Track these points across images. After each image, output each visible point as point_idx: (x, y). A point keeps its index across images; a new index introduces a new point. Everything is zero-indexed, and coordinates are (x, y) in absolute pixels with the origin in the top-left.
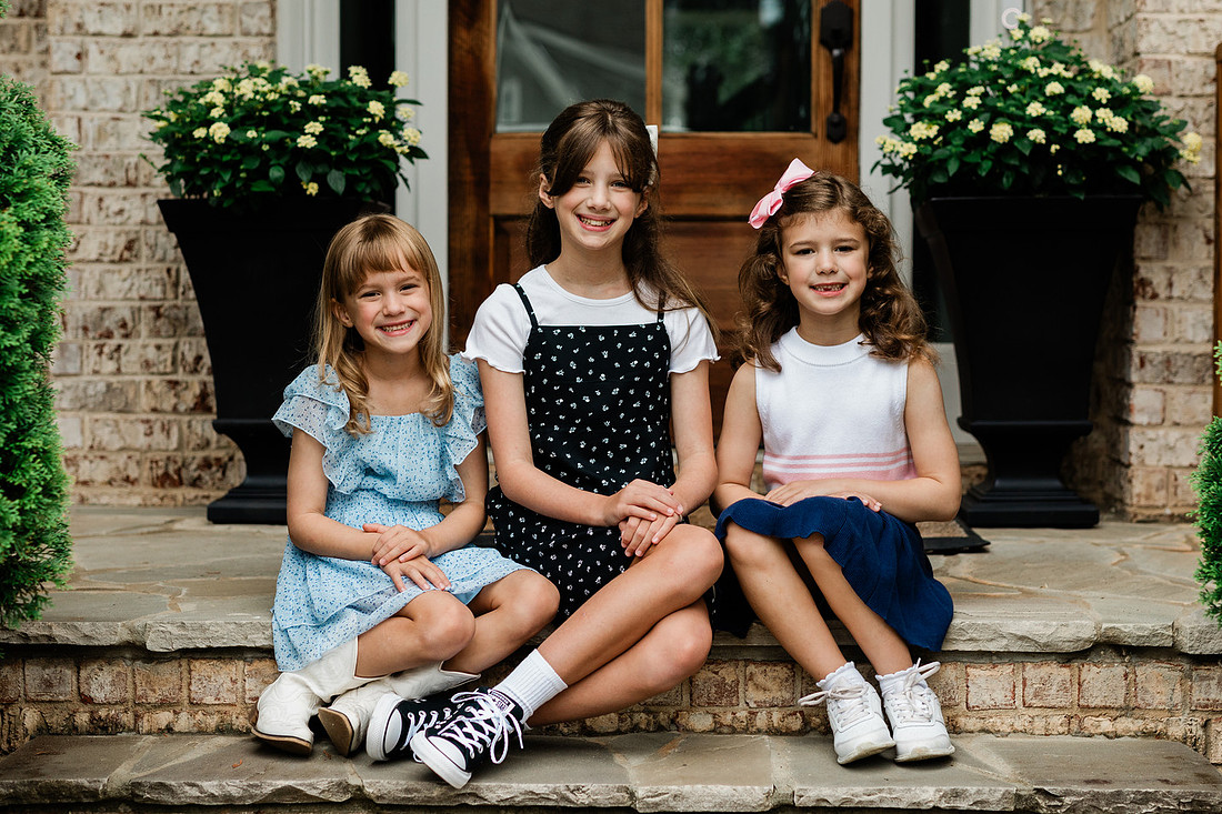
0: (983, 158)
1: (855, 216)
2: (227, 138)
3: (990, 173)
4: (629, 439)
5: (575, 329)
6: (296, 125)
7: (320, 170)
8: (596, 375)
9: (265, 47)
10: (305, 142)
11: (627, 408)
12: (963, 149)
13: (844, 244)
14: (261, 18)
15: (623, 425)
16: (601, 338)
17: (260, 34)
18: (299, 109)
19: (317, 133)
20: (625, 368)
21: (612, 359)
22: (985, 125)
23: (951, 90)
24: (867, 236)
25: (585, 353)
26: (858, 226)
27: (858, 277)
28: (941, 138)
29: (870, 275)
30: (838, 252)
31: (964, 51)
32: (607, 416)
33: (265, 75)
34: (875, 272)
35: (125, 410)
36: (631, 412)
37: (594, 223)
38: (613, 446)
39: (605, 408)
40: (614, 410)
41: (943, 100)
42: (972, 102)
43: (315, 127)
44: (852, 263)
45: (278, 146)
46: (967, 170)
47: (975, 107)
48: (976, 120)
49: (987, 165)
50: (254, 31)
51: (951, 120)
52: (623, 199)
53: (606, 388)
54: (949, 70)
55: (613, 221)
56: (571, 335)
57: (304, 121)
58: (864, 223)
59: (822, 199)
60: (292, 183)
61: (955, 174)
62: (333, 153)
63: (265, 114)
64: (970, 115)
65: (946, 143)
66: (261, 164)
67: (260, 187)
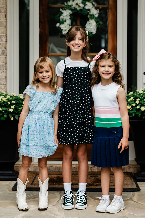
0: (139, 113)
1: (113, 61)
3: (141, 116)
4: (81, 87)
5: (72, 67)
6: (9, 107)
7: (14, 115)
8: (75, 75)
9: (5, 87)
10: (11, 110)
11: (81, 81)
12: (135, 111)
13: (110, 66)
14: (4, 81)
15: (80, 85)
16: (77, 69)
17: (4, 84)
18: (10, 104)
19: (13, 108)
20: (81, 74)
21: (78, 73)
22: (140, 107)
23: (133, 99)
24: (115, 65)
25: (74, 71)
26: (113, 63)
27: (112, 73)
28: (131, 109)
29: (115, 72)
30: (109, 67)
31: (136, 90)
32: (77, 83)
33: (4, 95)
34: (116, 72)
36: (81, 82)
37: (76, 47)
38: (78, 89)
39: (76, 81)
40: (78, 82)
41: (132, 101)
42: (137, 102)
43: (13, 107)
44: (112, 70)
45: (6, 111)
46: (136, 116)
47: (138, 103)
48: (138, 106)
49: (140, 114)
50: (2, 84)
51: (133, 106)
52: (81, 42)
53: (77, 78)
54: (133, 94)
55: (80, 46)
56: (71, 68)
57: (11, 106)
58: (115, 62)
59: (107, 57)
60: (8, 118)
61: (134, 116)
62: (16, 112)
63: (3, 105)
64: (137, 105)
65: (132, 110)
66: (2, 114)
67: (2, 119)
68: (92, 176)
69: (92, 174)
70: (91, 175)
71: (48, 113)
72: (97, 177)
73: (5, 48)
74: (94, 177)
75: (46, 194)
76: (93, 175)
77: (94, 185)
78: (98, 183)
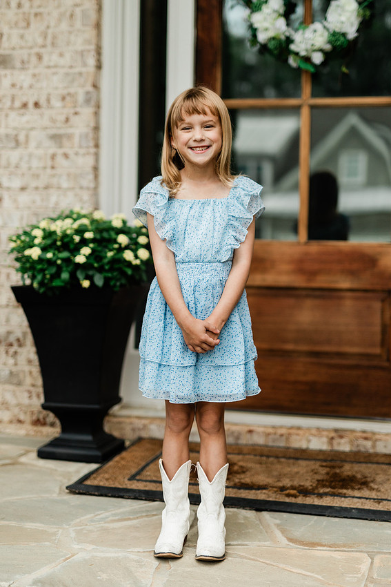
2: (39, 257)
6: (76, 250)
7: (89, 272)
9: (91, 195)
10: (80, 259)
14: (89, 180)
17: (88, 188)
18: (78, 241)
19: (87, 254)
35: (19, 384)
43: (86, 251)
50: (86, 186)
60: (74, 280)
62: (96, 265)
63: (59, 243)
66: (57, 271)
67: (57, 283)
68: (324, 464)
69: (330, 458)
70: (325, 461)
71: (220, 265)
72: (341, 467)
73: (95, 86)
74: (330, 467)
75: (219, 514)
76: (331, 461)
77: (314, 494)
78: (331, 488)
